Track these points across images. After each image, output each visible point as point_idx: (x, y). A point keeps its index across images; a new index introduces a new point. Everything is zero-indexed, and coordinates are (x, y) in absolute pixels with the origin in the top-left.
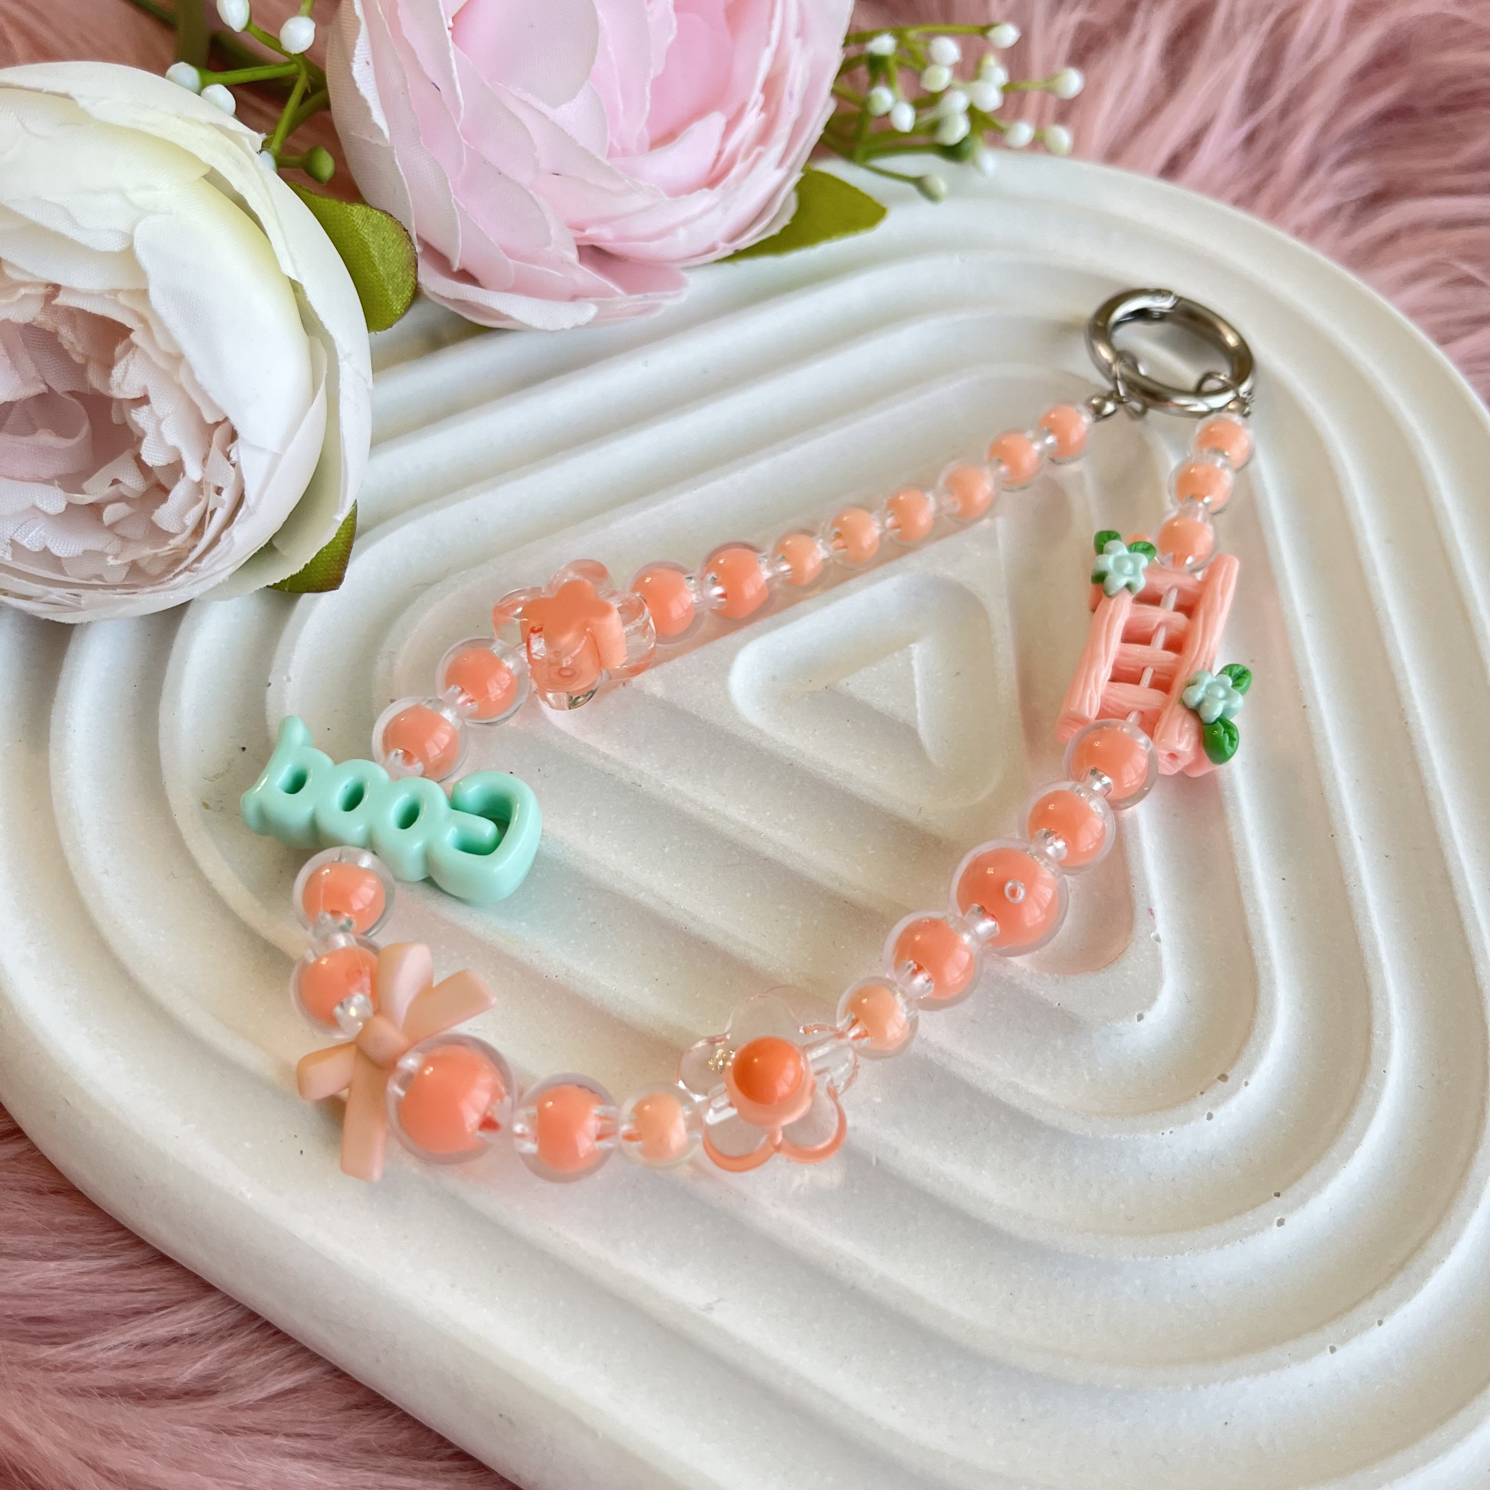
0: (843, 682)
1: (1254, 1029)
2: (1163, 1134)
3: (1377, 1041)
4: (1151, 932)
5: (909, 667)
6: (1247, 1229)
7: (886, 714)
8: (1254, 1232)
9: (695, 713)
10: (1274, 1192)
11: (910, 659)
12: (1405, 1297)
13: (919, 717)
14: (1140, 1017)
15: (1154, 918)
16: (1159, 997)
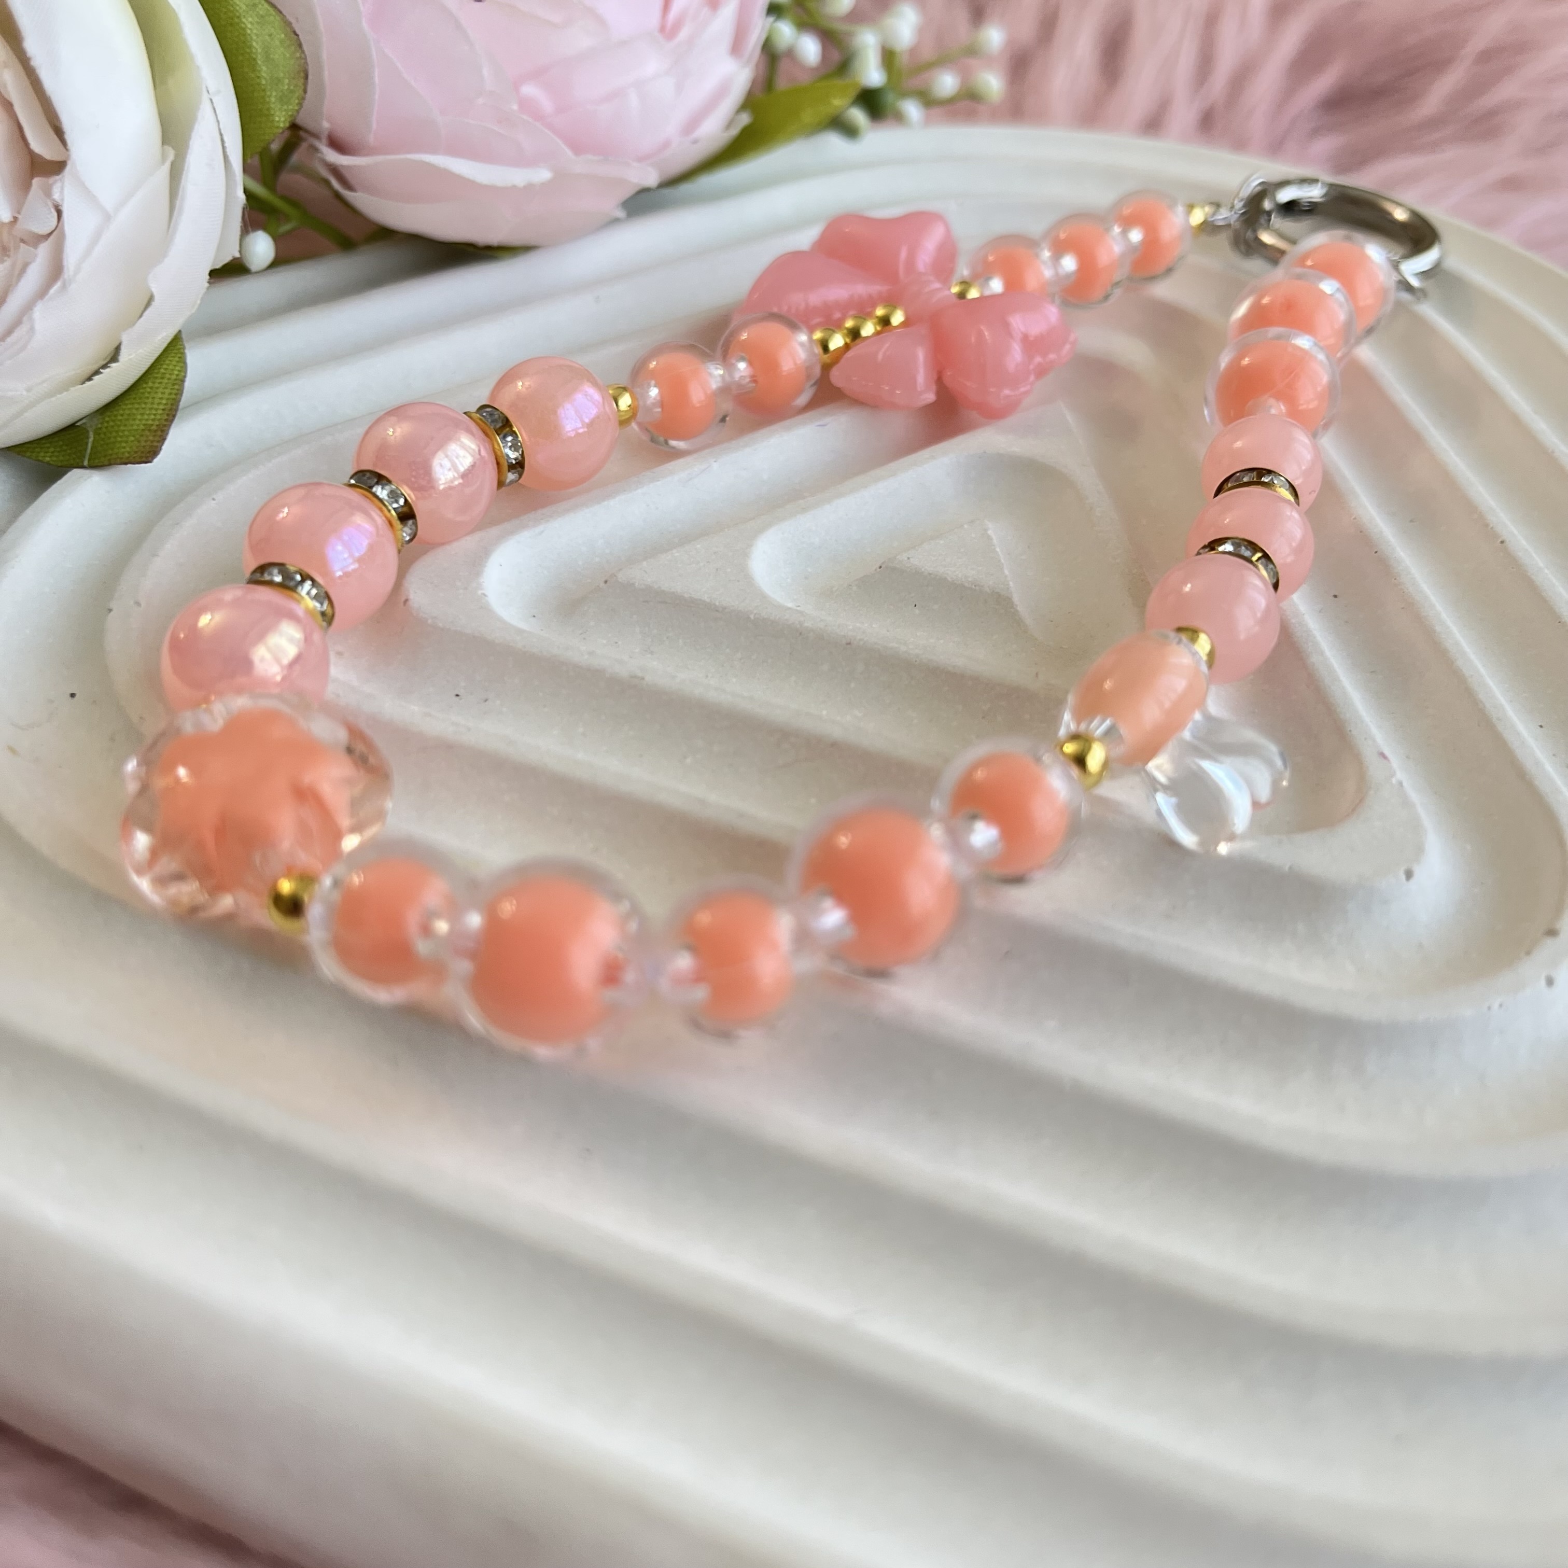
0: (904, 557)
2: (1489, 1007)
4: (1390, 779)
7: (966, 585)
13: (1011, 584)
14: (1409, 874)
15: (1389, 762)
16: (1426, 852)
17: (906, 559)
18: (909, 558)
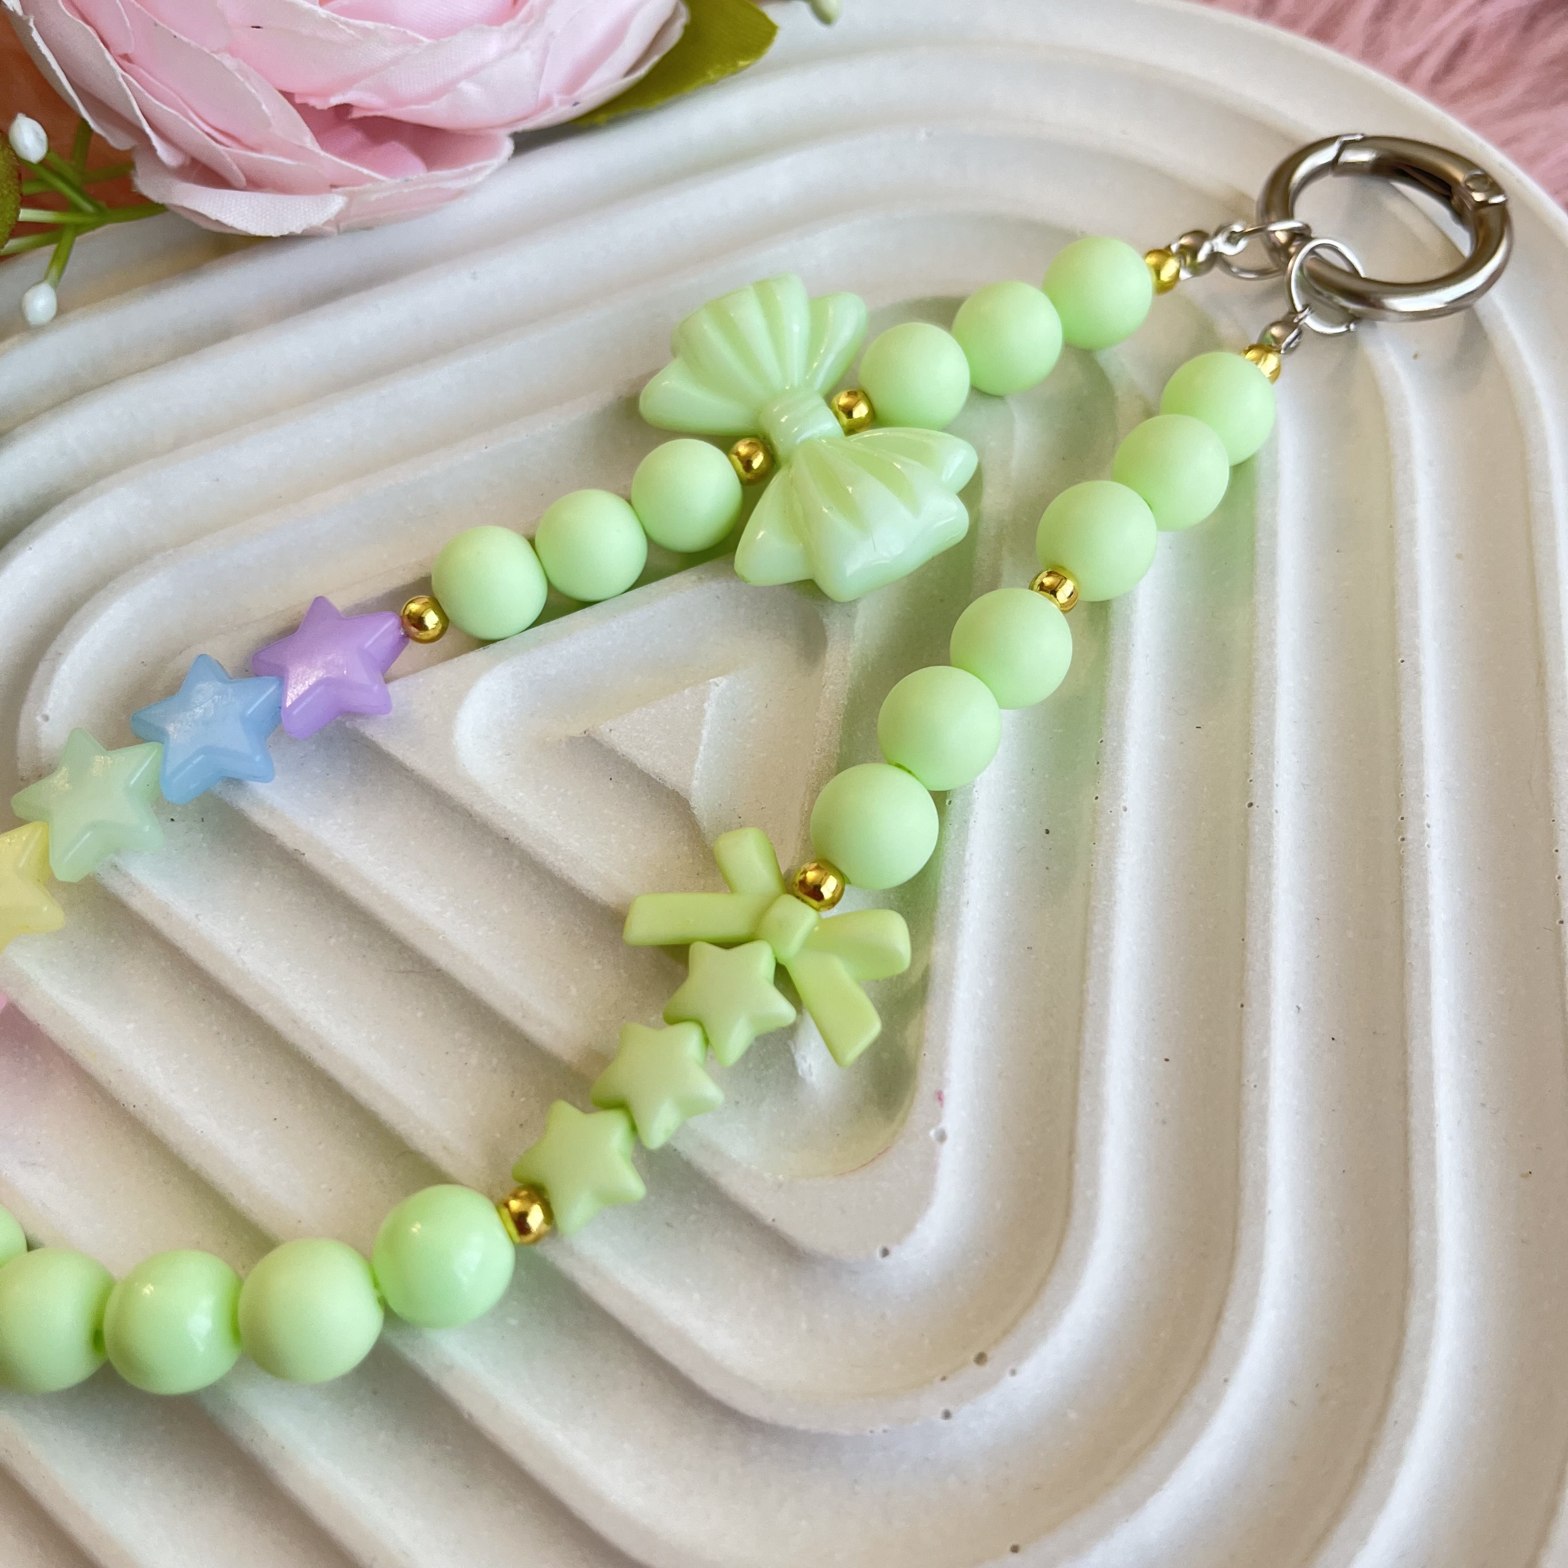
0: (605, 727)
1: (1045, 1291)
3: (1227, 1331)
4: (932, 1126)
7: (652, 775)
10: (1013, 1543)
14: (886, 1252)
15: (942, 1105)
16: (918, 1226)
17: (608, 730)
18: (611, 730)
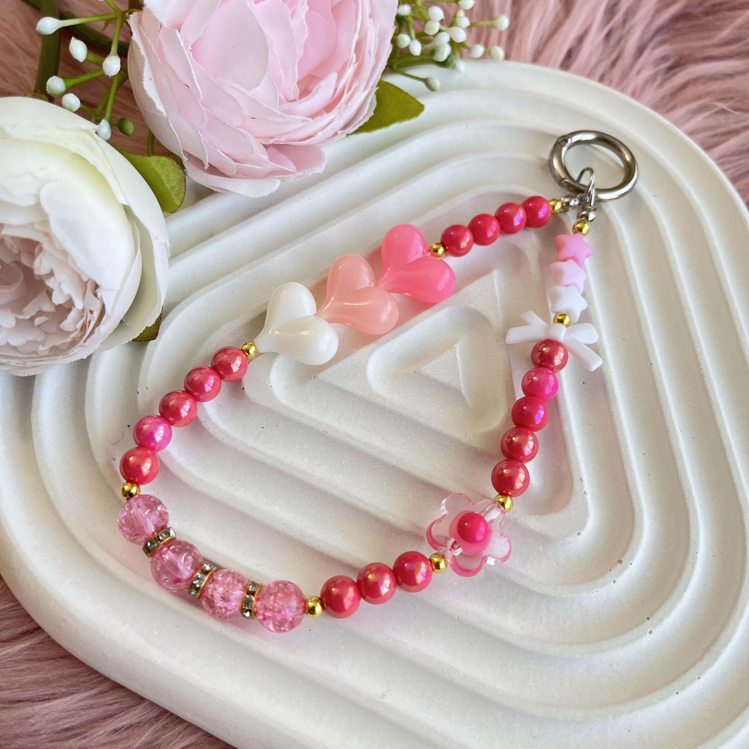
0: (423, 369)
1: (633, 536)
2: (593, 592)
3: (692, 537)
4: (582, 490)
5: (455, 358)
6: (635, 637)
7: (445, 384)
8: (638, 638)
9: (351, 391)
10: (647, 617)
11: (455, 354)
12: (710, 665)
13: (462, 384)
14: (579, 534)
15: (583, 482)
16: (587, 523)
